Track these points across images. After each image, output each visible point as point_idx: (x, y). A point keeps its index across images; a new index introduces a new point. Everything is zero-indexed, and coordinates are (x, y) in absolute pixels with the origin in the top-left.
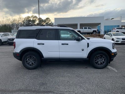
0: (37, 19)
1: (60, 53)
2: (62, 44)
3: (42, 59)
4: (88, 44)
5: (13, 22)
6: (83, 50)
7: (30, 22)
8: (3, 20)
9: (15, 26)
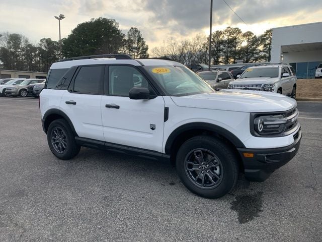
0: (240, 37)
1: (105, 128)
2: (108, 106)
4: (166, 110)
5: (183, 49)
6: (153, 129)
7: (222, 47)
8: (163, 45)
9: (187, 59)
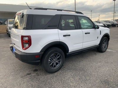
3: (67, 54)
